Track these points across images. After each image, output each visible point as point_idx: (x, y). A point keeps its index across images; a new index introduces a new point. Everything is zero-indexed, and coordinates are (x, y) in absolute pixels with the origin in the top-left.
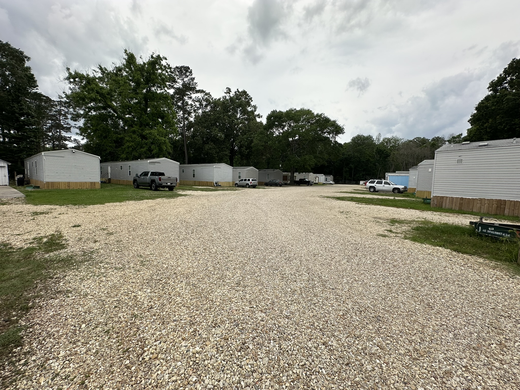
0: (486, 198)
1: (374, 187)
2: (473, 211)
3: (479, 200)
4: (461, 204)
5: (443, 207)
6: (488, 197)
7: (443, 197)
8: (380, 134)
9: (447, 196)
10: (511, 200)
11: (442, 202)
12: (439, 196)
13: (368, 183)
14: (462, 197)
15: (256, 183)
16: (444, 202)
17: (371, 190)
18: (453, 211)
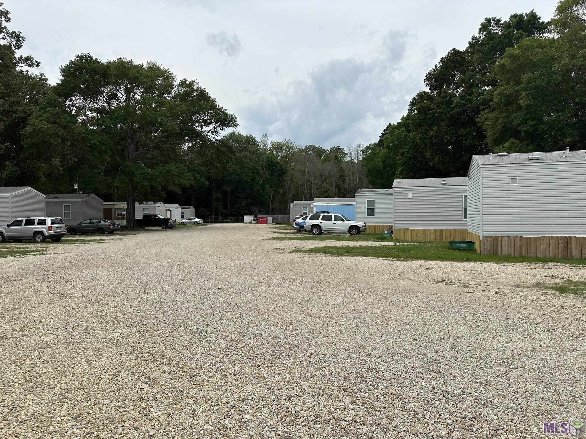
0: (550, 236)
1: (318, 227)
2: (537, 256)
3: (542, 239)
4: (521, 247)
5: (499, 253)
6: (552, 234)
7: (496, 238)
9: (503, 235)
10: (577, 236)
11: (497, 246)
12: (491, 237)
13: (308, 220)
14: (521, 235)
15: (60, 228)
16: (498, 246)
17: (314, 232)
18: (512, 258)
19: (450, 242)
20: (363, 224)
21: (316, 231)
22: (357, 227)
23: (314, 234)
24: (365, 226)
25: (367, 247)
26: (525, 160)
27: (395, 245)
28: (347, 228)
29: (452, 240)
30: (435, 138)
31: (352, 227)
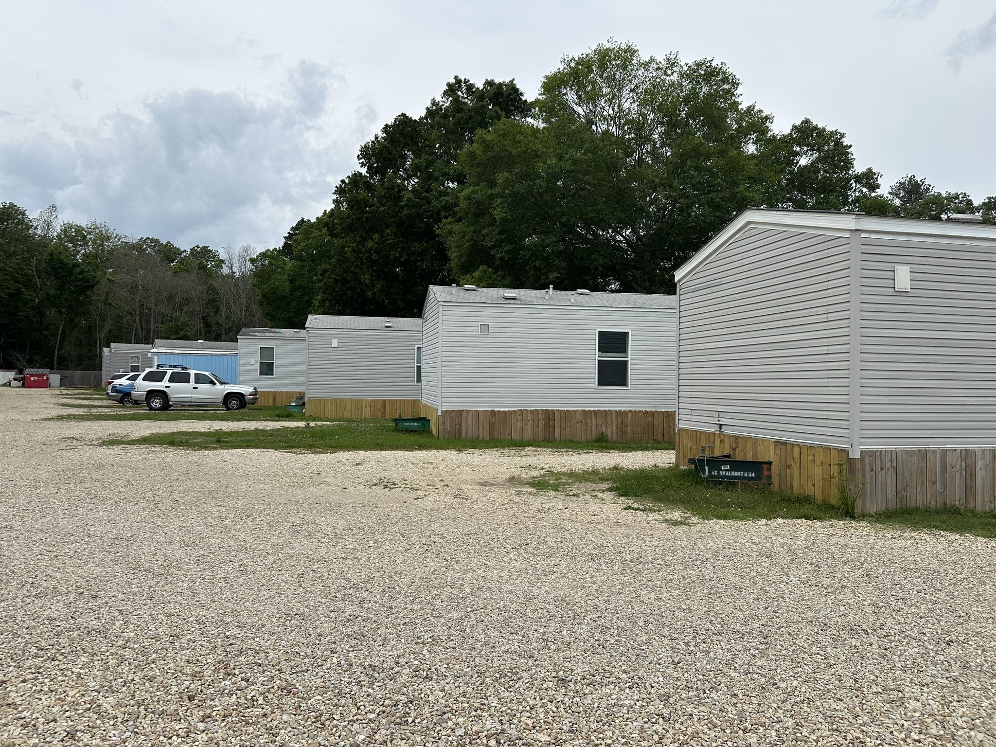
0: (529, 409)
1: (162, 394)
2: (513, 438)
3: (519, 413)
4: (492, 425)
5: (464, 435)
6: (531, 407)
7: (461, 412)
8: (54, 207)
9: (468, 409)
10: (561, 409)
11: (460, 424)
12: (453, 411)
13: (139, 380)
14: (493, 409)
16: (463, 425)
17: (153, 405)
18: (480, 441)
19: (395, 420)
20: (251, 390)
21: (157, 403)
22: (240, 396)
23: (151, 409)
24: (255, 393)
25: (257, 431)
26: (498, 298)
27: (308, 426)
28: (221, 397)
29: (397, 417)
30: (377, 252)
31: (229, 396)
